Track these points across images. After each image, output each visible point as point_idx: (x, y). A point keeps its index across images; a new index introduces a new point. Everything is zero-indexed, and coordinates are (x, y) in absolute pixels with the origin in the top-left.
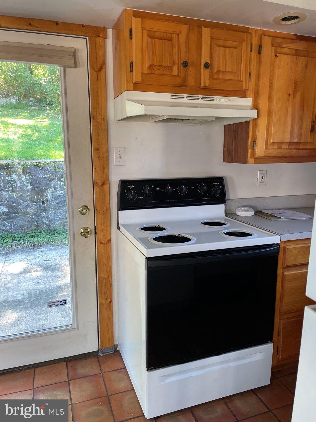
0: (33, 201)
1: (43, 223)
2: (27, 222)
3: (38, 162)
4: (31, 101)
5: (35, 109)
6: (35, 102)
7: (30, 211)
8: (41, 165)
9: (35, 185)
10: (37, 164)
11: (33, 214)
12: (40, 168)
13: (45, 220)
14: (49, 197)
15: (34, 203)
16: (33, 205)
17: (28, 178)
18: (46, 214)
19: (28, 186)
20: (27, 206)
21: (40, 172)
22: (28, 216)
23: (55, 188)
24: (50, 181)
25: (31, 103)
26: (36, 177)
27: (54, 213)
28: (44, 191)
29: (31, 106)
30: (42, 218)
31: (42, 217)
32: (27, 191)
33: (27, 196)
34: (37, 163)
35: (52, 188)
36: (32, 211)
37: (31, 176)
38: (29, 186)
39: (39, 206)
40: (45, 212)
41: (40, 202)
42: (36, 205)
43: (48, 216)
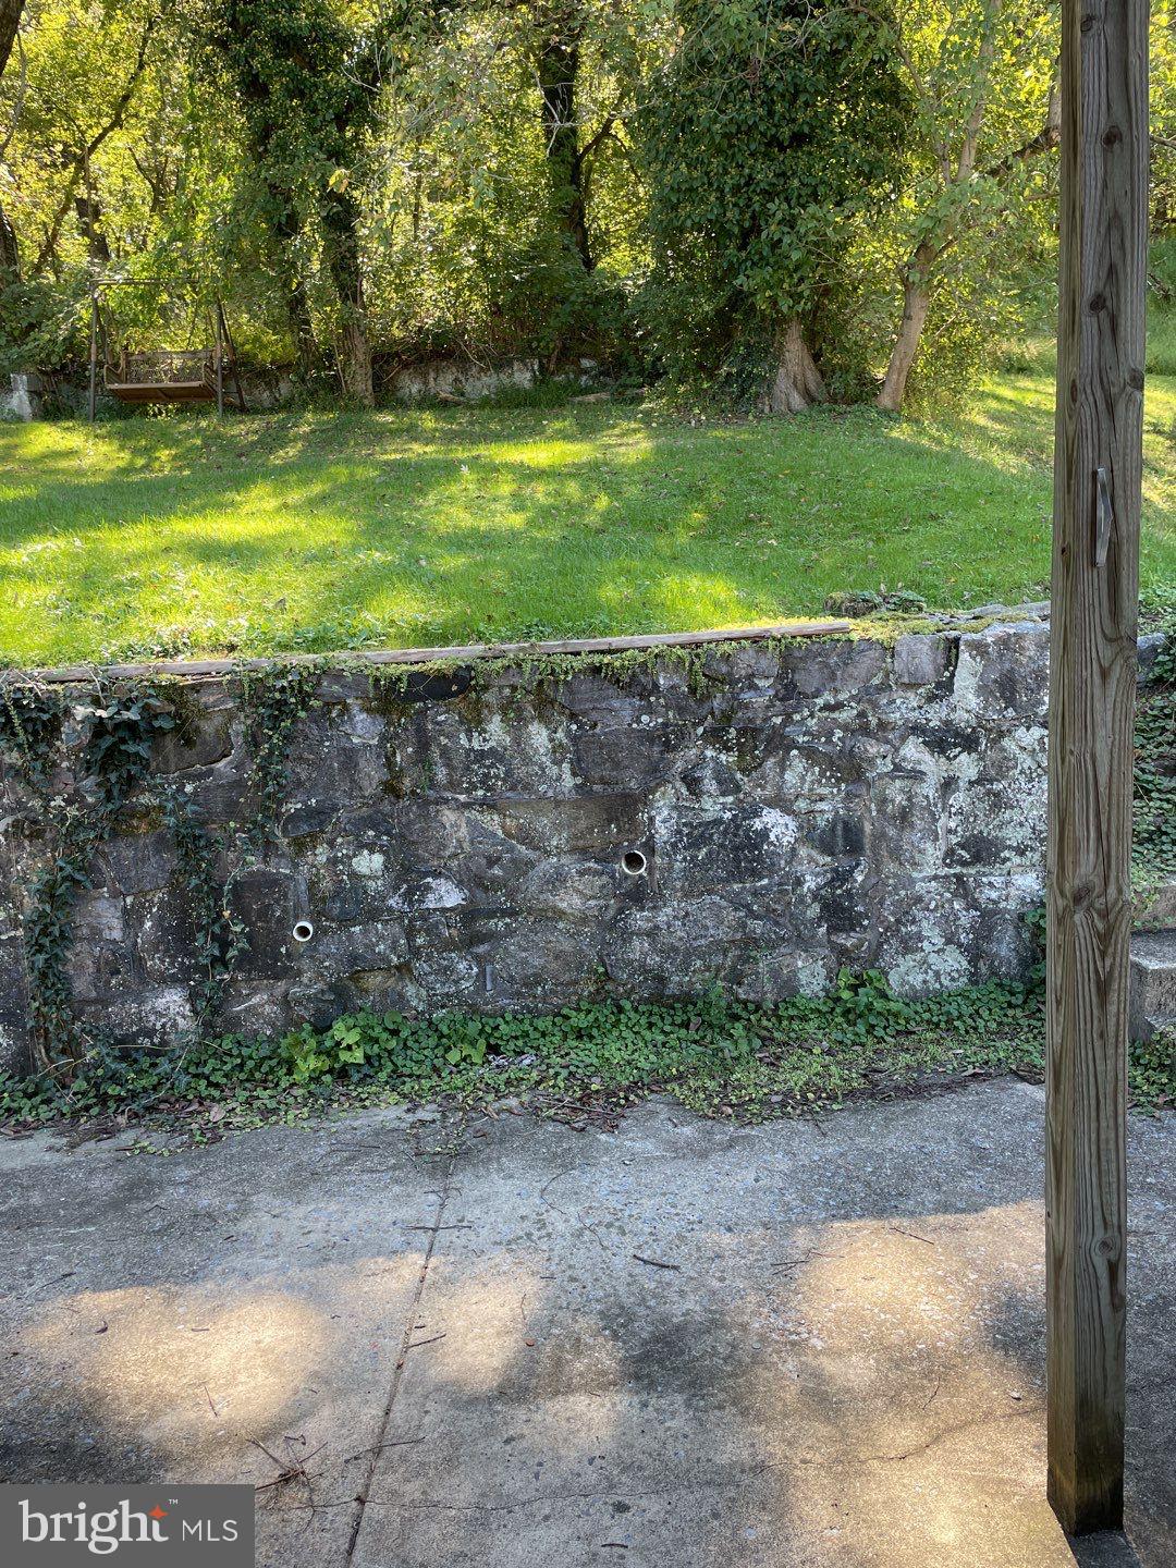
0: (583, 853)
1: (631, 962)
2: (557, 957)
3: (610, 652)
4: (585, 372)
5: (598, 401)
6: (601, 373)
7: (570, 905)
8: (623, 666)
9: (595, 774)
10: (606, 661)
11: (584, 920)
12: (618, 681)
13: (638, 948)
14: (662, 832)
15: (588, 865)
16: (581, 873)
17: (560, 735)
18: (648, 920)
19: (559, 778)
20: (557, 880)
21: (616, 704)
22: (561, 925)
23: (692, 783)
24: (668, 747)
25: (584, 378)
26: (597, 730)
27: (687, 914)
28: (636, 802)
29: (587, 391)
30: (624, 940)
31: (626, 936)
32: (558, 803)
33: (557, 828)
34: (607, 659)
35: (678, 784)
36: (577, 901)
37: (574, 727)
38: (567, 776)
39: (613, 877)
40: (642, 909)
41: (615, 857)
42: (597, 873)
43: (657, 927)
